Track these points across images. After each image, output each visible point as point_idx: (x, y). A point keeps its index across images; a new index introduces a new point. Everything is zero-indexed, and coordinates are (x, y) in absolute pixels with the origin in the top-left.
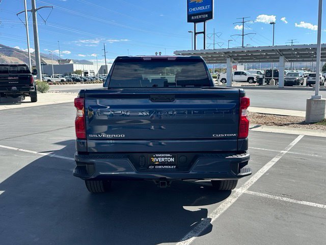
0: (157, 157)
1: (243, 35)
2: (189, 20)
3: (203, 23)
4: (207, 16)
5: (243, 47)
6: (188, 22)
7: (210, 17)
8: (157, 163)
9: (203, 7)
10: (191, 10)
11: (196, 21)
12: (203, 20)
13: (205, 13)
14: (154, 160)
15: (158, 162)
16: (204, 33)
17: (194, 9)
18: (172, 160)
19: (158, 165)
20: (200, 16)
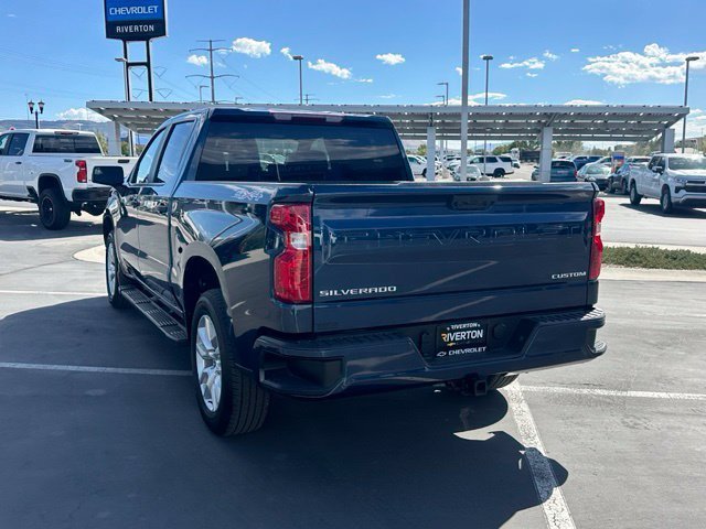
0: (452, 331)
1: (212, 78)
2: (111, 33)
3: (145, 42)
4: (152, 28)
5: (213, 101)
6: (108, 37)
7: (160, 31)
8: (451, 344)
9: (143, 9)
10: (113, 11)
11: (127, 38)
12: (146, 37)
13: (149, 23)
14: (446, 337)
15: (454, 341)
16: (148, 64)
17: (121, 11)
18: (480, 334)
19: (454, 348)
20: (136, 28)
